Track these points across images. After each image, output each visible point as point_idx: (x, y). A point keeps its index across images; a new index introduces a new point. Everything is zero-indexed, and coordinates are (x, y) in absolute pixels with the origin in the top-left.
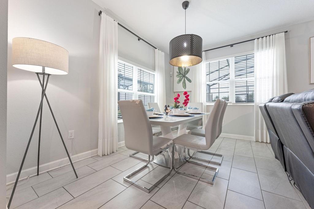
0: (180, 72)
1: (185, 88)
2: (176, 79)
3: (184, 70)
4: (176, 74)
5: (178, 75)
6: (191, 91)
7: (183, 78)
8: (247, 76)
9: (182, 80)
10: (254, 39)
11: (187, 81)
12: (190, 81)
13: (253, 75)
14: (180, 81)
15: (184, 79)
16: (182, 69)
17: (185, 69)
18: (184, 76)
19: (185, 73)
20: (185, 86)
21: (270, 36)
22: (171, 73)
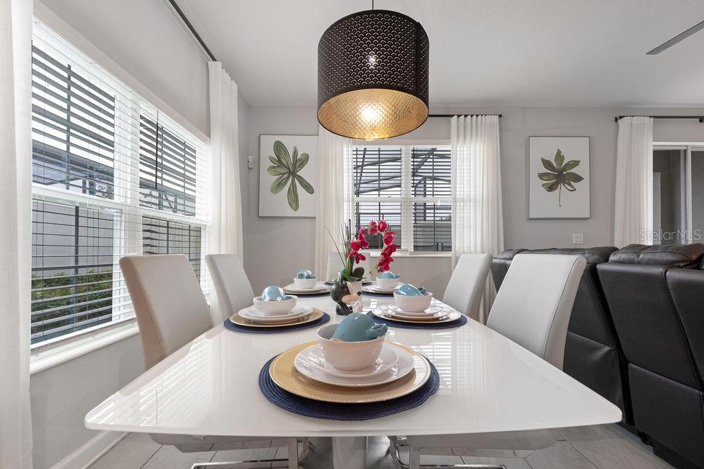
0: (279, 160)
1: (296, 208)
2: (268, 179)
3: (294, 157)
4: (266, 164)
5: (274, 167)
6: (315, 218)
7: (288, 177)
8: (435, 193)
9: (286, 183)
10: (452, 116)
11: (300, 190)
12: (309, 188)
13: (450, 193)
14: (279, 185)
15: (293, 181)
16: (286, 151)
17: (295, 153)
18: (293, 173)
19: (294, 165)
20: (294, 201)
21: (466, 116)
22: (251, 158)
